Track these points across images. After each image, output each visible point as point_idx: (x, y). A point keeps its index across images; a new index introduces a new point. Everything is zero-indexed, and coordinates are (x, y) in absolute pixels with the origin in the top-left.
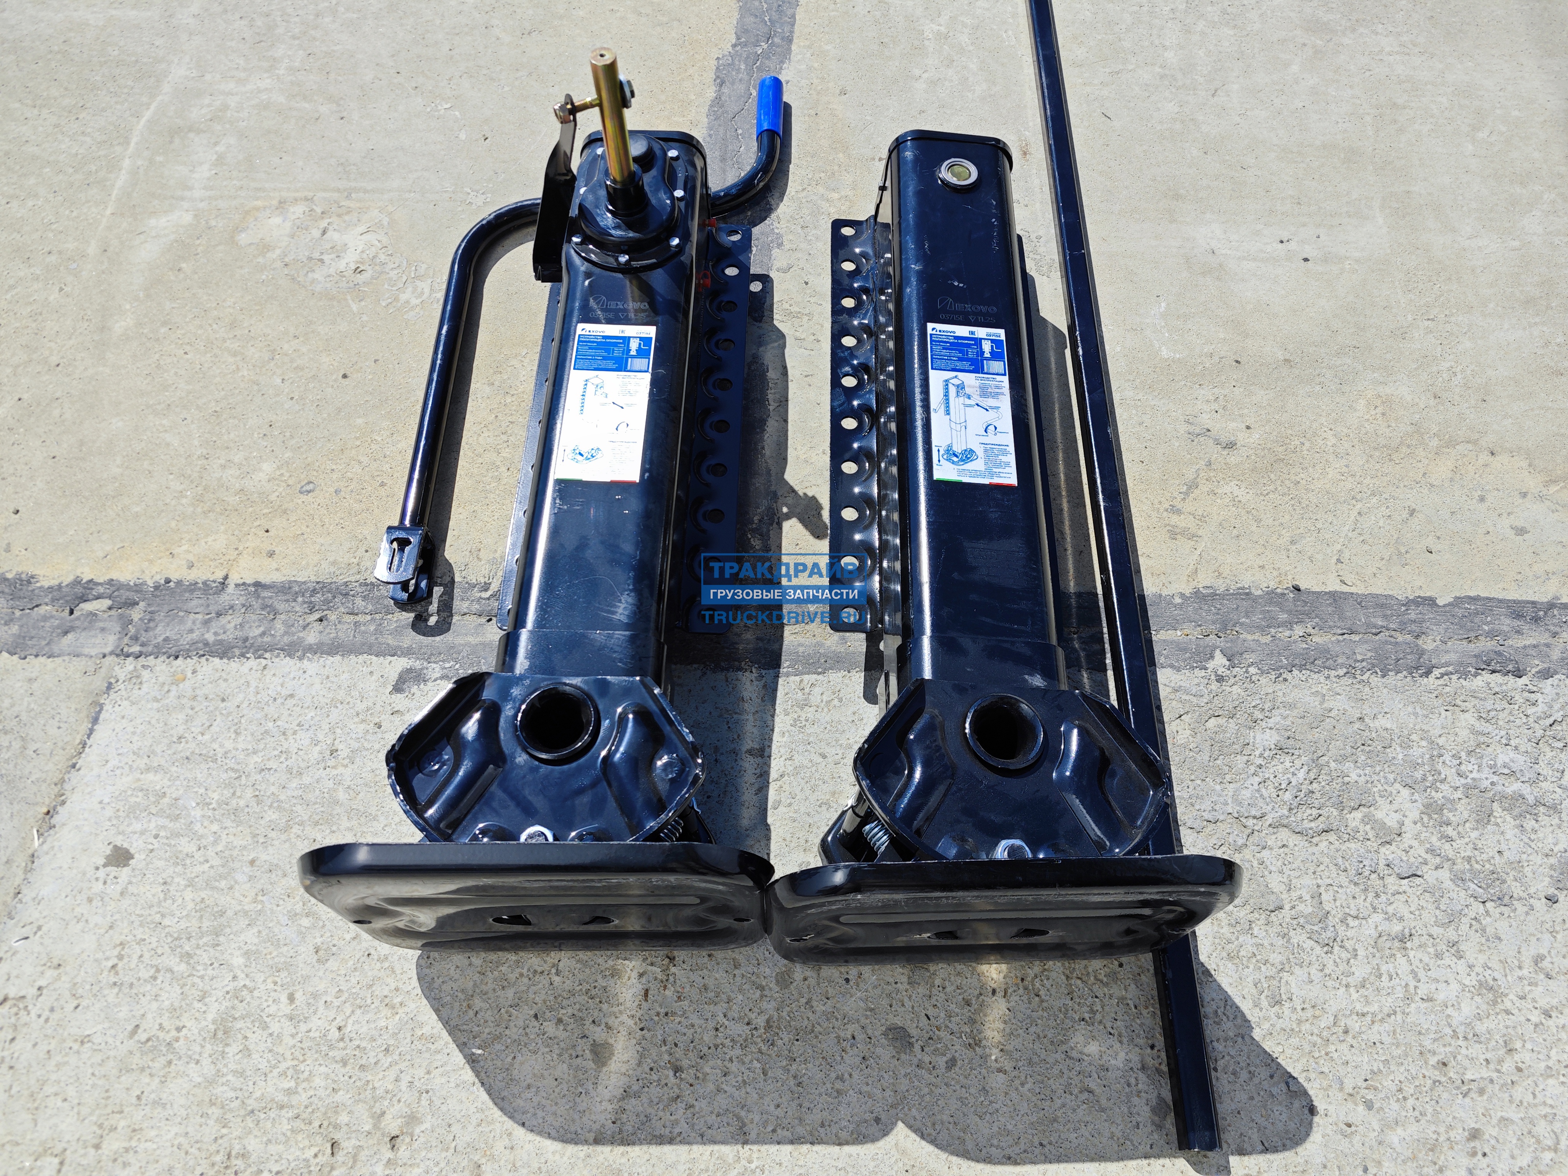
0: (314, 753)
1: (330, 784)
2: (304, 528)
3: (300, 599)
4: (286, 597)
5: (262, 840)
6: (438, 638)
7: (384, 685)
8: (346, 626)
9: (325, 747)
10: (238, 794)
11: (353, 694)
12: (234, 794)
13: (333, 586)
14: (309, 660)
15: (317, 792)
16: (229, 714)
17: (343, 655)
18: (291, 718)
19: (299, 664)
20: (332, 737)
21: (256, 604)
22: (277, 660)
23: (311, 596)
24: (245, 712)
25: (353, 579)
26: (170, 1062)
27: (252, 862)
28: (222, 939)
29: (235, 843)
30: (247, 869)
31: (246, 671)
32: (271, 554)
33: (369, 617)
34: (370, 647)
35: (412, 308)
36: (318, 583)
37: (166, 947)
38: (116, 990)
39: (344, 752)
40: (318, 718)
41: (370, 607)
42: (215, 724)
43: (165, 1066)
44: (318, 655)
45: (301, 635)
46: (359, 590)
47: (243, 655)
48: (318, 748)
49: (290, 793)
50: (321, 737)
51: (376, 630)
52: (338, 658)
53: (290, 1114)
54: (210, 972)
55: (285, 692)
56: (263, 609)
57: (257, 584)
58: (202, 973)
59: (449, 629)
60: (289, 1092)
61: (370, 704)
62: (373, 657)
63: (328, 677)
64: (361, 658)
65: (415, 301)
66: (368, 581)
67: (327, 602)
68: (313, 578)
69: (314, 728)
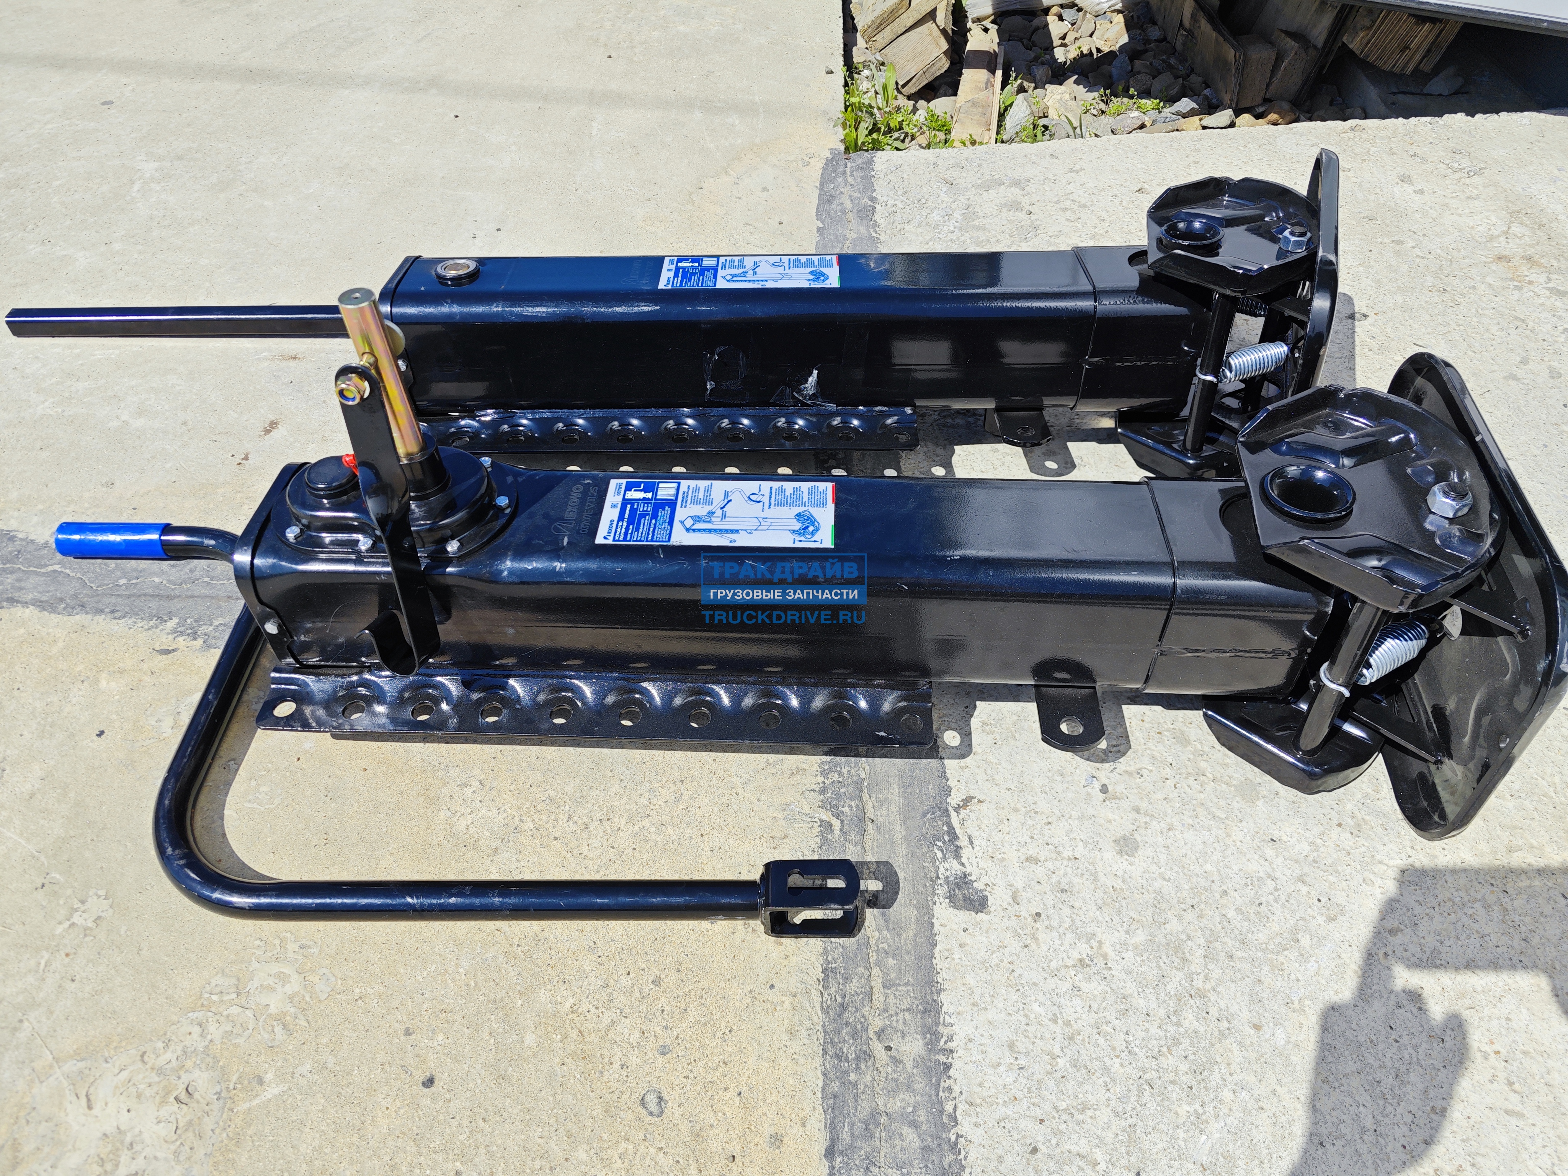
3: (853, 1077)
8: (891, 1000)
11: (996, 961)
13: (829, 1028)
21: (865, 1148)
24: (1048, 1107)
25: (817, 1000)
26: (1524, 1053)
27: (1257, 1027)
29: (1240, 1059)
30: (1267, 1031)
32: (777, 1140)
33: (876, 971)
34: (921, 958)
36: (825, 1052)
39: (1083, 949)
40: (1041, 998)
44: (941, 1029)
45: (909, 1064)
46: (834, 988)
48: (1084, 986)
56: (872, 1137)
57: (830, 1153)
62: (937, 951)
66: (821, 977)
67: (855, 1035)
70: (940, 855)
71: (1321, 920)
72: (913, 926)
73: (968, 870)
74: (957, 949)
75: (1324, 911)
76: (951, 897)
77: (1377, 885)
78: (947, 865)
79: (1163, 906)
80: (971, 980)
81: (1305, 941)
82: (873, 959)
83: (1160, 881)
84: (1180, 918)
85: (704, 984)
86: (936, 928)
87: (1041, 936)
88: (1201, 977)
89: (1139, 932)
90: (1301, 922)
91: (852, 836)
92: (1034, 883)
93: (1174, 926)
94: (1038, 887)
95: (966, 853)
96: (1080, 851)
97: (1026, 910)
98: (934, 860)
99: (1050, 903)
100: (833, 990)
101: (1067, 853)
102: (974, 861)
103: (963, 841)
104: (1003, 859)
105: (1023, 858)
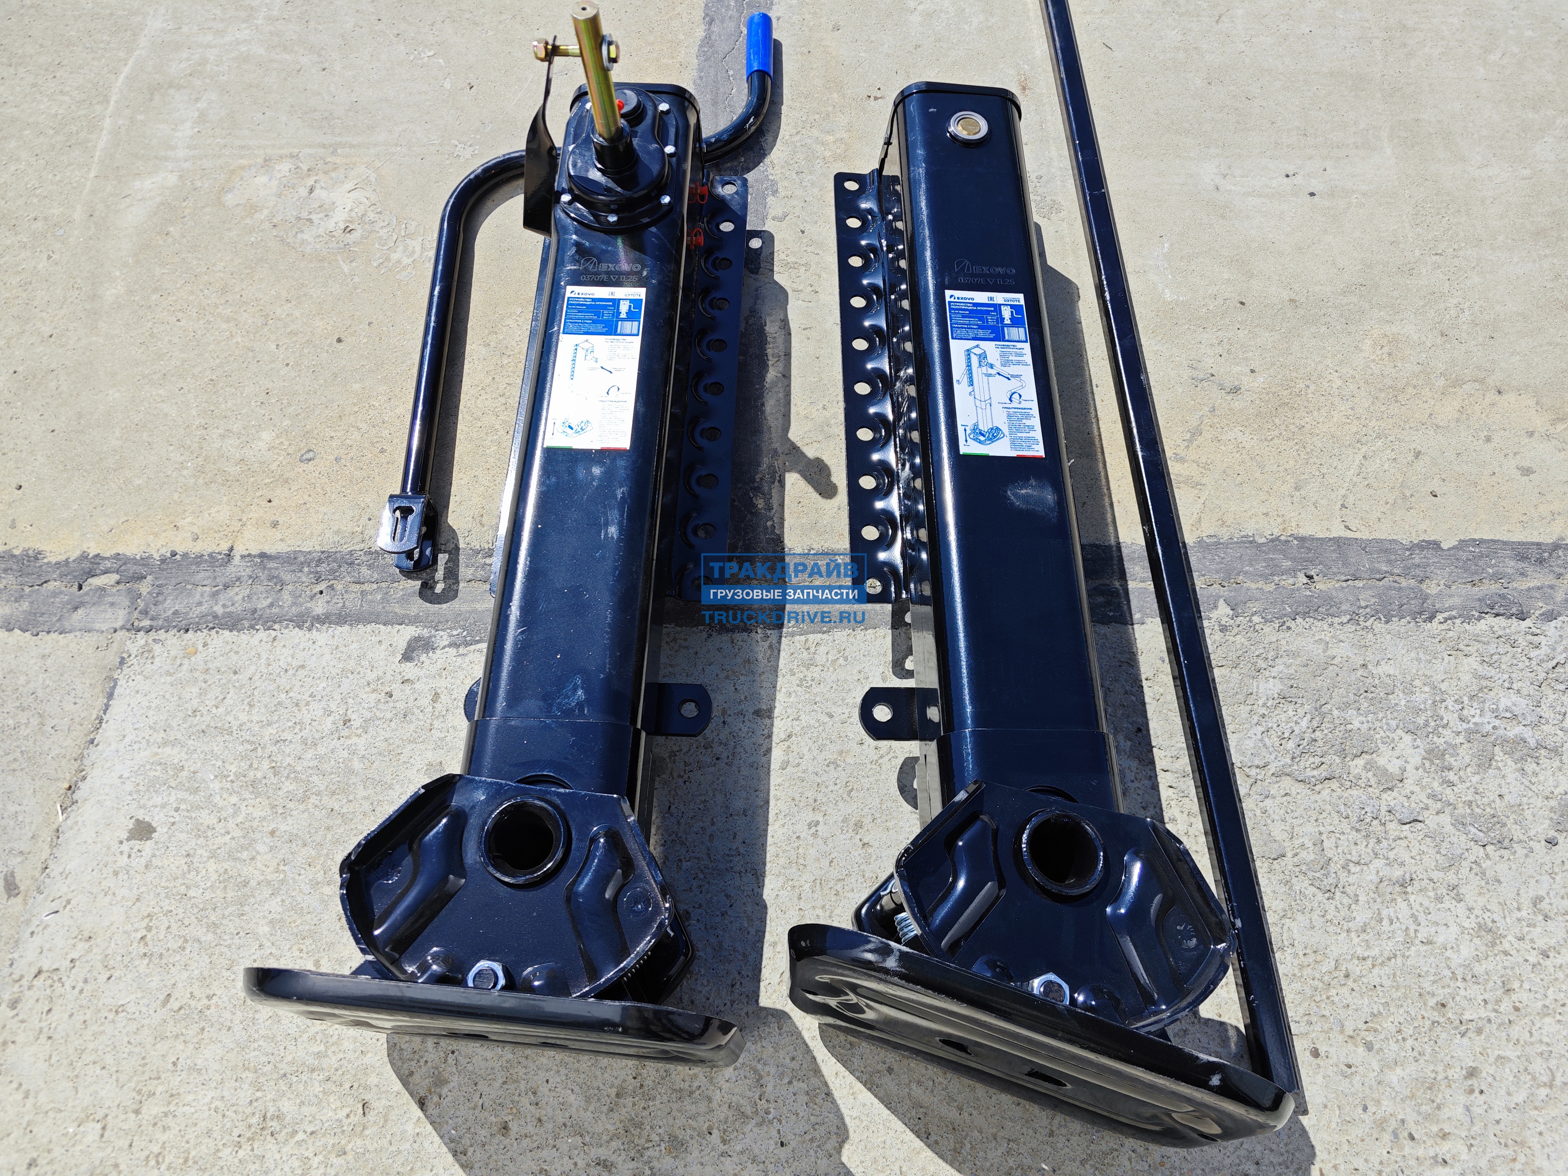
0: (328, 724)
1: (345, 754)
2: (306, 497)
3: (306, 569)
4: (293, 568)
5: (280, 811)
6: (444, 606)
7: (393, 654)
8: (353, 596)
9: (338, 717)
10: (255, 766)
11: (363, 663)
12: (251, 766)
13: (338, 555)
14: (318, 630)
15: (333, 762)
16: (242, 686)
17: (351, 625)
18: (303, 689)
19: (308, 636)
20: (345, 707)
21: (263, 576)
22: (286, 631)
23: (317, 566)
24: (258, 684)
25: (357, 547)
26: (203, 1029)
27: (272, 833)
28: (246, 908)
29: (255, 815)
30: (268, 840)
31: (257, 643)
32: (275, 525)
33: (375, 586)
34: (378, 615)
35: (405, 268)
36: (323, 552)
37: (193, 917)
38: (146, 961)
39: (357, 723)
40: (329, 689)
41: (376, 576)
42: (229, 696)
43: (198, 1034)
44: (327, 625)
45: (309, 605)
46: (364, 558)
47: (252, 627)
48: (331, 719)
49: (305, 764)
50: (333, 707)
51: (383, 599)
52: (347, 627)
53: (321, 1077)
54: (236, 941)
55: (295, 663)
56: (269, 580)
57: (263, 555)
58: (229, 942)
59: (456, 596)
60: (319, 1056)
61: (381, 674)
62: (381, 626)
63: (337, 647)
64: (370, 627)
65: (406, 261)
66: (373, 550)
67: (332, 571)
68: (318, 548)
69: (326, 698)
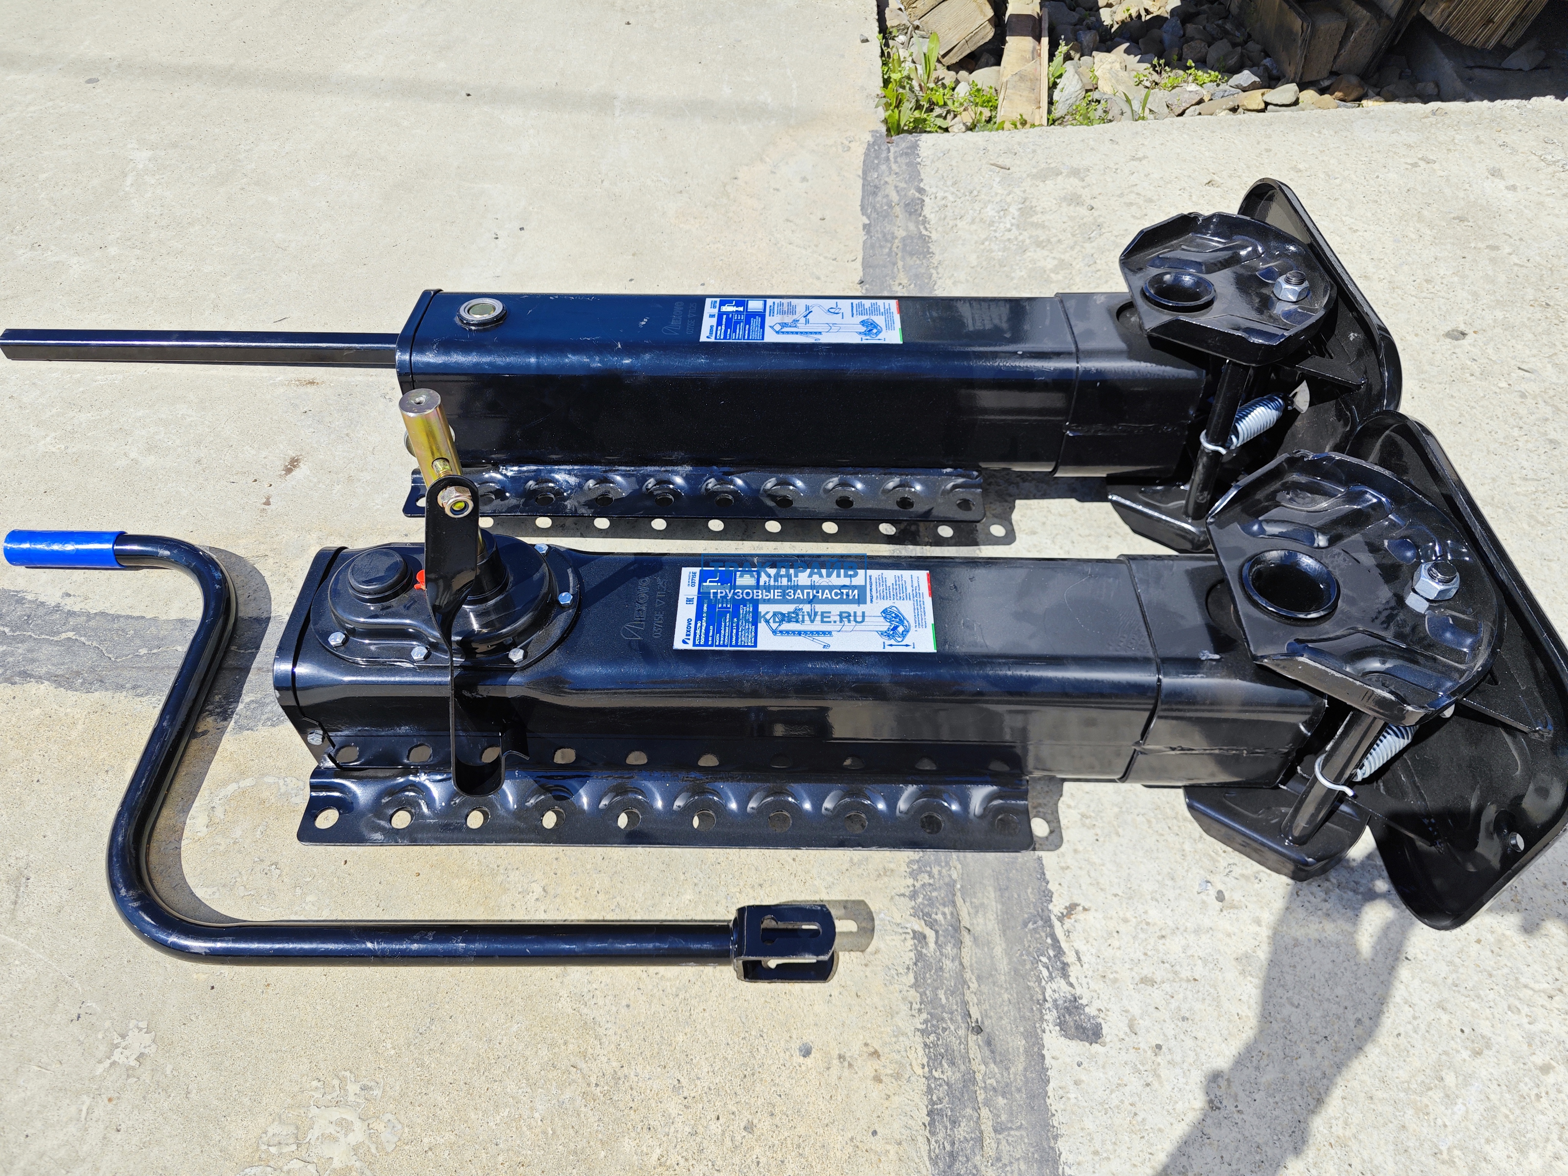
70: (1045, 973)
71: (1465, 1054)
72: (1022, 1058)
73: (1078, 991)
74: (1072, 1087)
75: (1469, 1044)
76: (1061, 1024)
77: (1523, 1012)
78: (1054, 986)
79: (1295, 1037)
80: (1089, 1124)
81: (1450, 1079)
82: (981, 1097)
83: (1288, 1006)
84: (1313, 1052)
85: (800, 1130)
86: (1048, 1061)
87: (1164, 1072)
88: (1341, 1122)
89: (1270, 1068)
90: (1444, 1057)
91: (949, 949)
92: (1151, 1009)
93: (1305, 1062)
94: (1156, 1014)
95: (1074, 972)
96: (1199, 971)
97: (1145, 1042)
98: (1039, 980)
99: (1170, 1033)
100: (941, 1136)
101: (1185, 973)
102: (1084, 981)
103: (1070, 958)
104: (1115, 981)
105: (1137, 979)
